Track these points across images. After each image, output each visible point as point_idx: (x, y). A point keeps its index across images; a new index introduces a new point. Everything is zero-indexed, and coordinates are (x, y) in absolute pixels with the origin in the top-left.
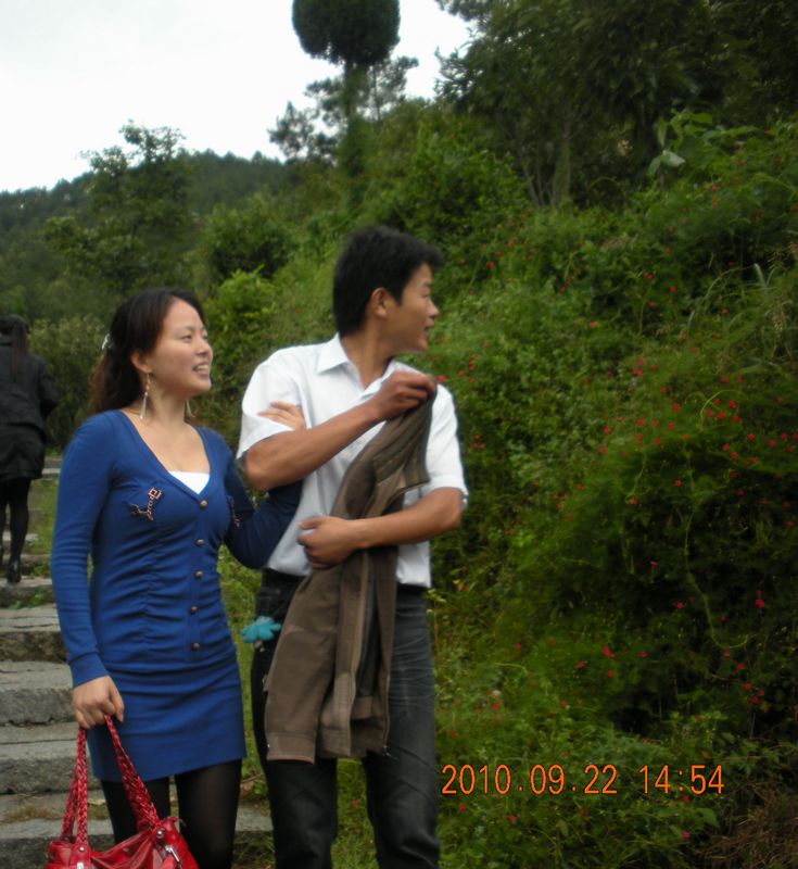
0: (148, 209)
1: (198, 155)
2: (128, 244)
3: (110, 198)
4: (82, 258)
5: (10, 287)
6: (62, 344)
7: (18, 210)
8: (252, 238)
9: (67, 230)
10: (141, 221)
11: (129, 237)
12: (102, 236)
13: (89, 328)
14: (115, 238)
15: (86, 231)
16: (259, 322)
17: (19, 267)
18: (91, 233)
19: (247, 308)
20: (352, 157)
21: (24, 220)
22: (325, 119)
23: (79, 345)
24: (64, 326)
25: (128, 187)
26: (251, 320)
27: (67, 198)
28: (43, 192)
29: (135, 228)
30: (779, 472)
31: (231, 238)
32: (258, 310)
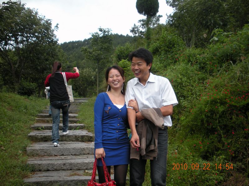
0: (103, 46)
1: (115, 34)
2: (99, 53)
3: (95, 43)
4: (89, 56)
5: (74, 61)
6: (84, 74)
7: (76, 45)
8: (126, 52)
9: (86, 50)
10: (102, 48)
11: (99, 51)
12: (93, 51)
13: (90, 71)
14: (96, 52)
15: (90, 50)
16: (127, 70)
17: (75, 57)
18: (91, 50)
19: (124, 67)
20: (148, 36)
21: (77, 47)
22: (142, 28)
23: (88, 74)
24: (85, 70)
25: (99, 41)
26: (125, 70)
27: (86, 43)
28: (81, 41)
29: (101, 50)
30: (238, 105)
31: (121, 52)
32: (127, 68)
